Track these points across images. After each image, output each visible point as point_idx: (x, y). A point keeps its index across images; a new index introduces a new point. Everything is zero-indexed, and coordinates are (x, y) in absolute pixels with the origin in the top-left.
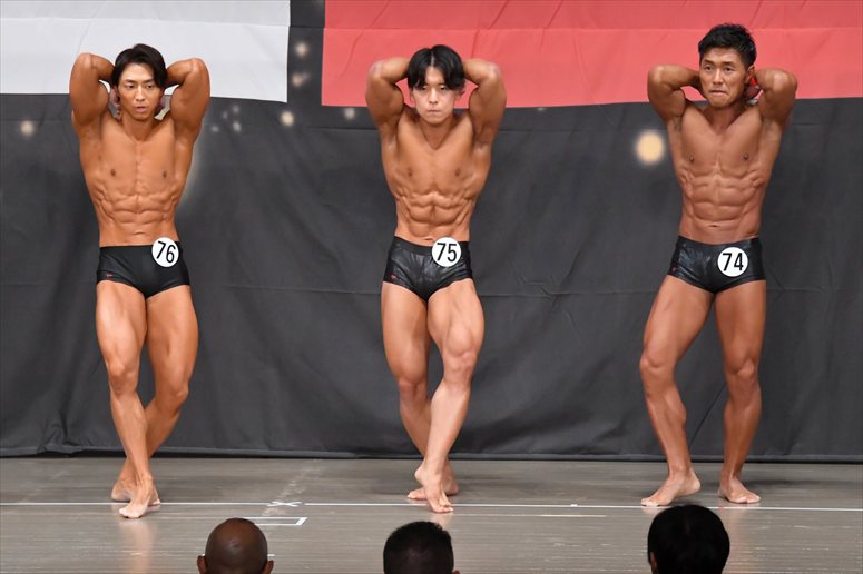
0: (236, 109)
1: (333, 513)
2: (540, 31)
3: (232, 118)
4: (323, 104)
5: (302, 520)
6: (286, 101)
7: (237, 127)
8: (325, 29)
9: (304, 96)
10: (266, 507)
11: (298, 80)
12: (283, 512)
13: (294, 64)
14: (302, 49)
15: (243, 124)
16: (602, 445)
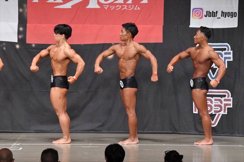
0: (4, 44)
1: (29, 146)
2: (82, 25)
3: (3, 46)
4: (27, 42)
5: (21, 148)
6: (17, 42)
7: (4, 48)
8: (27, 24)
9: (22, 41)
10: (11, 145)
11: (20, 37)
12: (16, 146)
13: (19, 33)
14: (21, 29)
15: (6, 48)
16: (98, 129)
